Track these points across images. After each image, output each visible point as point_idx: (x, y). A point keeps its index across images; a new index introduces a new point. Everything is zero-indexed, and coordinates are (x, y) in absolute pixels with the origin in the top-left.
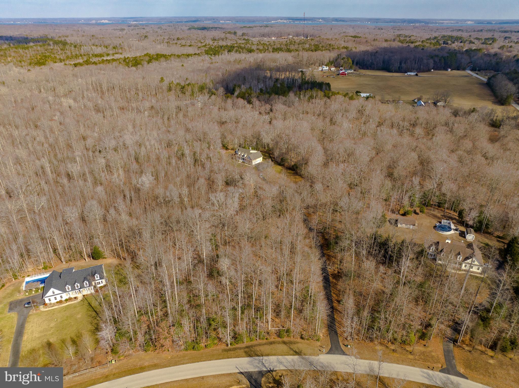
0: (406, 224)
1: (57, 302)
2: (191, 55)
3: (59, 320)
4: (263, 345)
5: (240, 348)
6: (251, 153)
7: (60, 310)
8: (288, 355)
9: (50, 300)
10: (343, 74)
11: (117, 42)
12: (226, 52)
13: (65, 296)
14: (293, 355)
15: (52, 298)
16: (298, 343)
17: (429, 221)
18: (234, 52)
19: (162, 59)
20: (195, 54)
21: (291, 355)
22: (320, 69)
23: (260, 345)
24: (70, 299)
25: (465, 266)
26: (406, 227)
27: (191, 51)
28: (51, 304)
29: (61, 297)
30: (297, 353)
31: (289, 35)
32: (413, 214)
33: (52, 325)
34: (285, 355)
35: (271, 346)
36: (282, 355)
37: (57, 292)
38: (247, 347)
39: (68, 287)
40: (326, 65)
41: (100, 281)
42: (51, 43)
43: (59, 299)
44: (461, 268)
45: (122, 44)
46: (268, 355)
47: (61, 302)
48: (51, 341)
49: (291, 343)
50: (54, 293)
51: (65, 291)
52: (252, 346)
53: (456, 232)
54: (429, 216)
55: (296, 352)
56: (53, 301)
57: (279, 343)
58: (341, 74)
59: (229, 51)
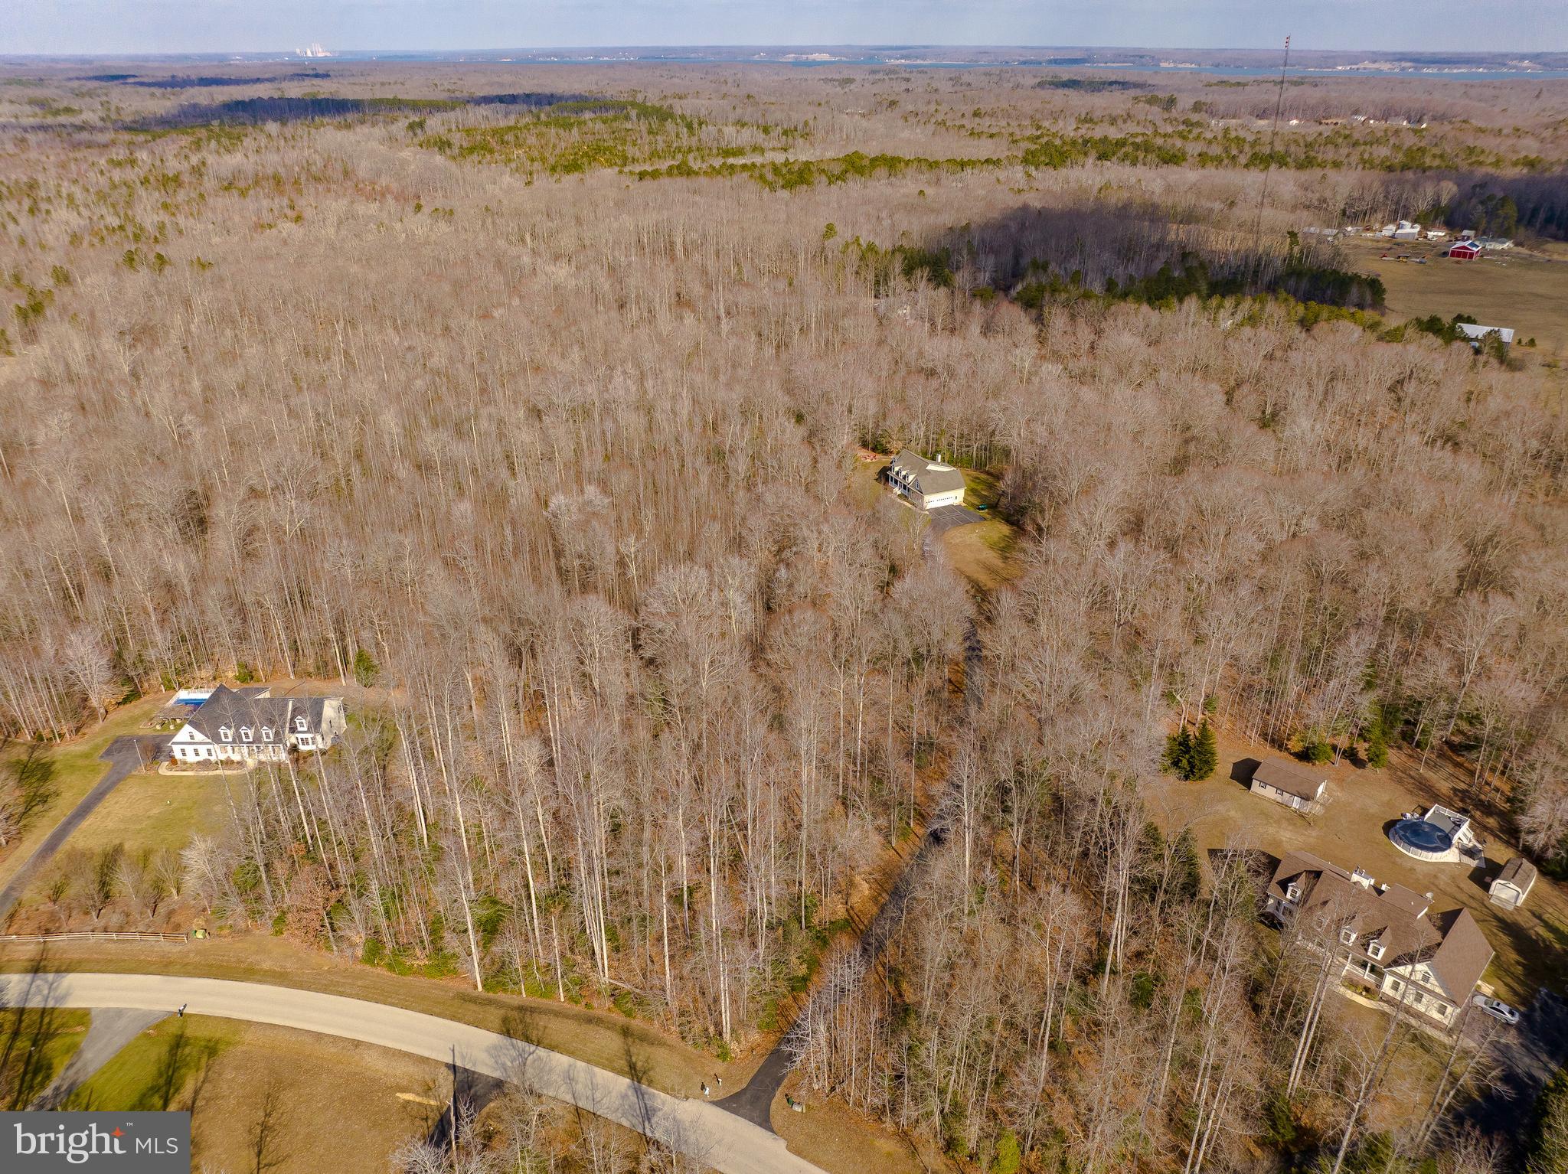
0: (1281, 790)
1: (199, 763)
2: (972, 163)
3: (175, 805)
4: (567, 1017)
5: (499, 1005)
6: (929, 472)
7: (191, 783)
8: (604, 1067)
9: (184, 753)
10: (1462, 253)
11: (797, 118)
12: (1090, 161)
13: (219, 754)
14: (619, 1072)
15: (189, 749)
16: (662, 1044)
17: (1386, 797)
18: (1114, 159)
19: (882, 172)
20: (987, 161)
21: (613, 1070)
22: (1389, 230)
23: (557, 1014)
24: (228, 763)
25: (1395, 986)
26: (1279, 798)
27: (984, 149)
28: (185, 763)
29: (209, 752)
30: (635, 1073)
31: (1356, 112)
32: (1341, 763)
33: (155, 811)
34: (598, 1064)
35: (585, 1027)
36: (589, 1062)
37: (199, 737)
38: (521, 1009)
39: (226, 733)
40: (1415, 221)
41: (309, 736)
42: (633, 113)
43: (204, 756)
44: (1379, 986)
45: (811, 123)
46: (552, 1048)
47: (205, 764)
48: (127, 846)
49: (644, 1038)
50: (192, 737)
51: (216, 739)
52: (533, 1010)
53: (1467, 860)
54: (1400, 781)
55: (632, 1067)
56: (191, 758)
57: (610, 1026)
58: (1453, 254)
59: (1102, 157)
